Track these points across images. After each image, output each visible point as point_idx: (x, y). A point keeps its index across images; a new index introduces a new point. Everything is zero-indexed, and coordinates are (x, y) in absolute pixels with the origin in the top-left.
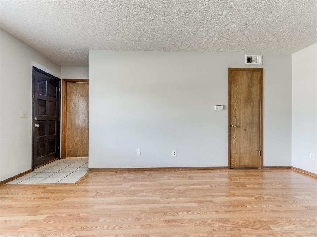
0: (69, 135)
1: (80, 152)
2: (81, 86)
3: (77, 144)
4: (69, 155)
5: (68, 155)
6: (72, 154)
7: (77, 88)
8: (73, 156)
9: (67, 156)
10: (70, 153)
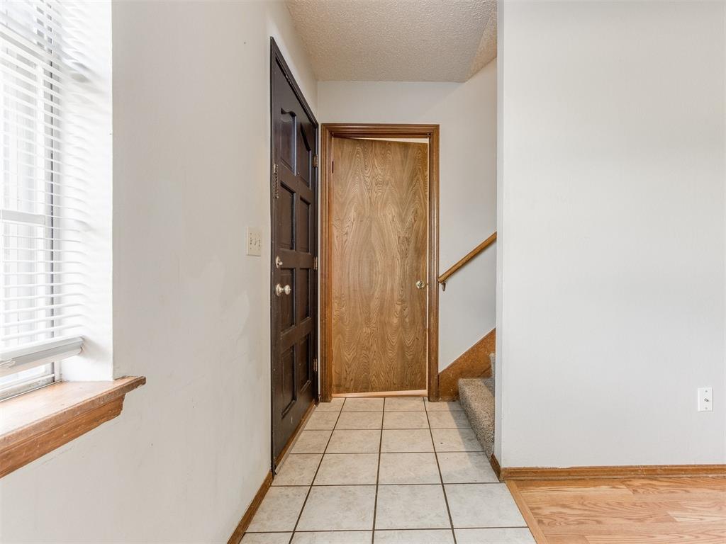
0: (341, 319)
1: (377, 376)
2: (378, 151)
3: (368, 349)
4: (341, 389)
5: (338, 386)
6: (352, 383)
7: (365, 158)
8: (356, 391)
9: (334, 388)
10: (346, 379)
